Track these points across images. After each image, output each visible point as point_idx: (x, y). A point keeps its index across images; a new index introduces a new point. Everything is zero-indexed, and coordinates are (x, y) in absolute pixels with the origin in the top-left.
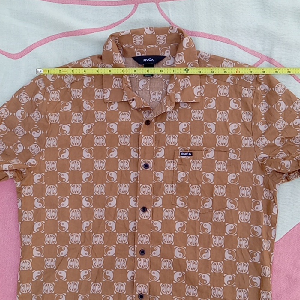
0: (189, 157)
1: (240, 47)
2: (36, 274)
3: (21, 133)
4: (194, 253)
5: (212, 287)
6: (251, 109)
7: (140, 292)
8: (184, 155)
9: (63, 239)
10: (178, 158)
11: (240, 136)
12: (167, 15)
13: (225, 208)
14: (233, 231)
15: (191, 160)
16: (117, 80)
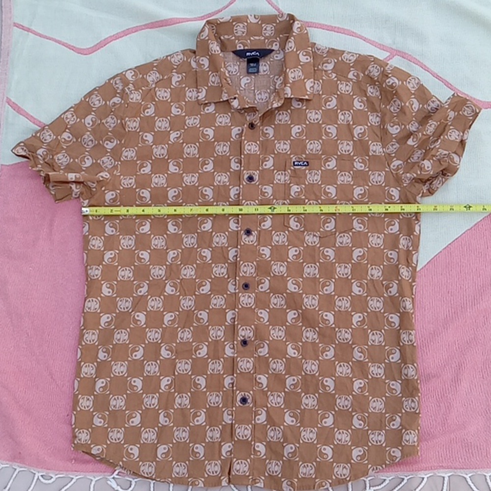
0: (304, 168)
1: (365, 39)
2: (105, 319)
3: (90, 143)
4: (312, 285)
5: (337, 329)
6: (379, 111)
7: (243, 337)
8: (298, 165)
9: (142, 273)
10: (291, 169)
11: (368, 141)
12: (276, 4)
13: (352, 229)
14: (363, 256)
15: (307, 171)
16: (213, 76)
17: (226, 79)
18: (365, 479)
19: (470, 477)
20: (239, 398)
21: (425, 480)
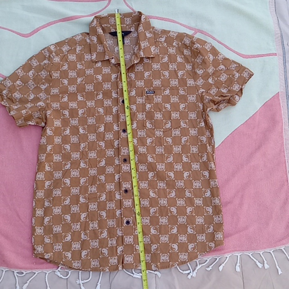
0: (152, 94)
1: (181, 24)
2: (47, 183)
3: (32, 86)
4: (161, 158)
5: (176, 181)
6: (191, 62)
7: (125, 188)
8: (149, 93)
9: (67, 157)
10: (145, 96)
11: (186, 79)
13: (180, 127)
14: (187, 141)
15: (154, 96)
16: (100, 46)
17: (107, 48)
18: (196, 261)
19: (251, 255)
20: (125, 221)
21: (228, 258)
